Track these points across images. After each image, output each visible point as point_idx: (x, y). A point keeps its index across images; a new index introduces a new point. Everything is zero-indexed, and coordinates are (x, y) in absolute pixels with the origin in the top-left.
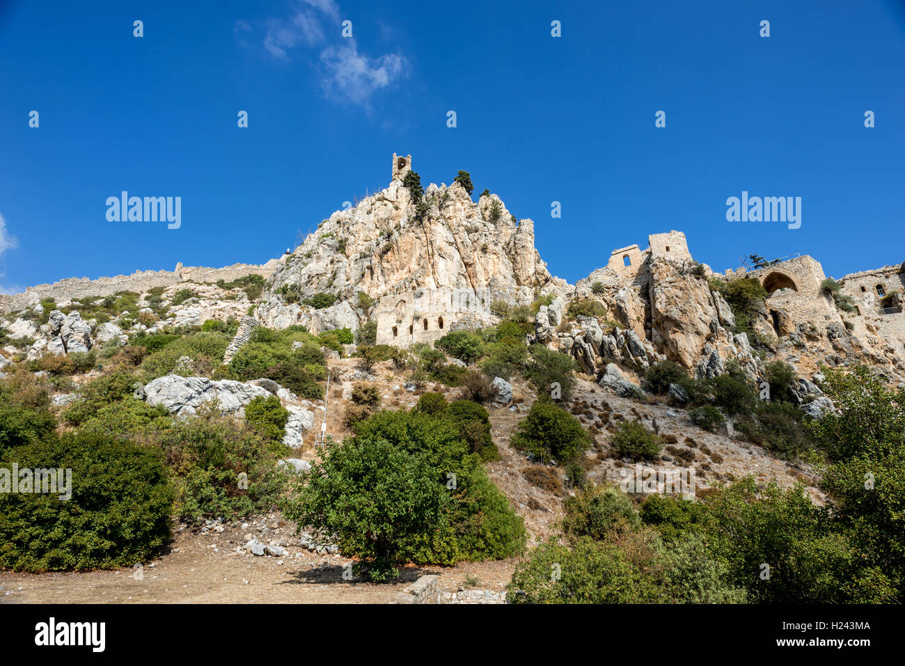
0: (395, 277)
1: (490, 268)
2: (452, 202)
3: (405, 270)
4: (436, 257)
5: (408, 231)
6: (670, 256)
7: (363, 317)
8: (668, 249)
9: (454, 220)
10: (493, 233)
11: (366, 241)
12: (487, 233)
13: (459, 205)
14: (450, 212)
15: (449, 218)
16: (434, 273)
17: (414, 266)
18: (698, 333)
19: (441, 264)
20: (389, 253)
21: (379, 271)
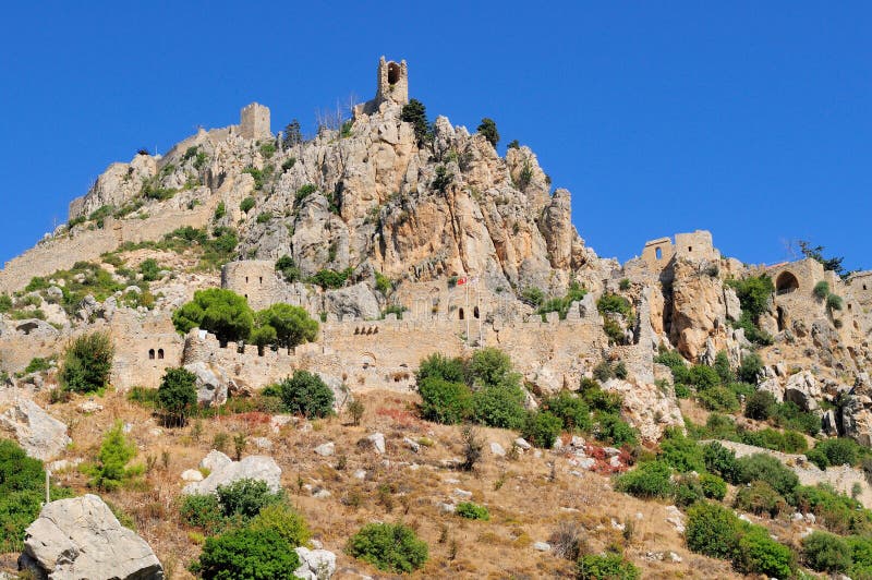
0: (413, 254)
1: (522, 248)
2: (476, 163)
3: (426, 246)
4: (464, 236)
5: (428, 201)
6: (691, 257)
7: (381, 300)
8: (690, 249)
9: (480, 186)
10: (525, 206)
11: (366, 200)
12: (519, 206)
13: (485, 166)
14: (474, 175)
15: (474, 183)
16: (461, 254)
17: (437, 245)
18: (704, 329)
19: (469, 244)
20: (406, 225)
21: (393, 245)
